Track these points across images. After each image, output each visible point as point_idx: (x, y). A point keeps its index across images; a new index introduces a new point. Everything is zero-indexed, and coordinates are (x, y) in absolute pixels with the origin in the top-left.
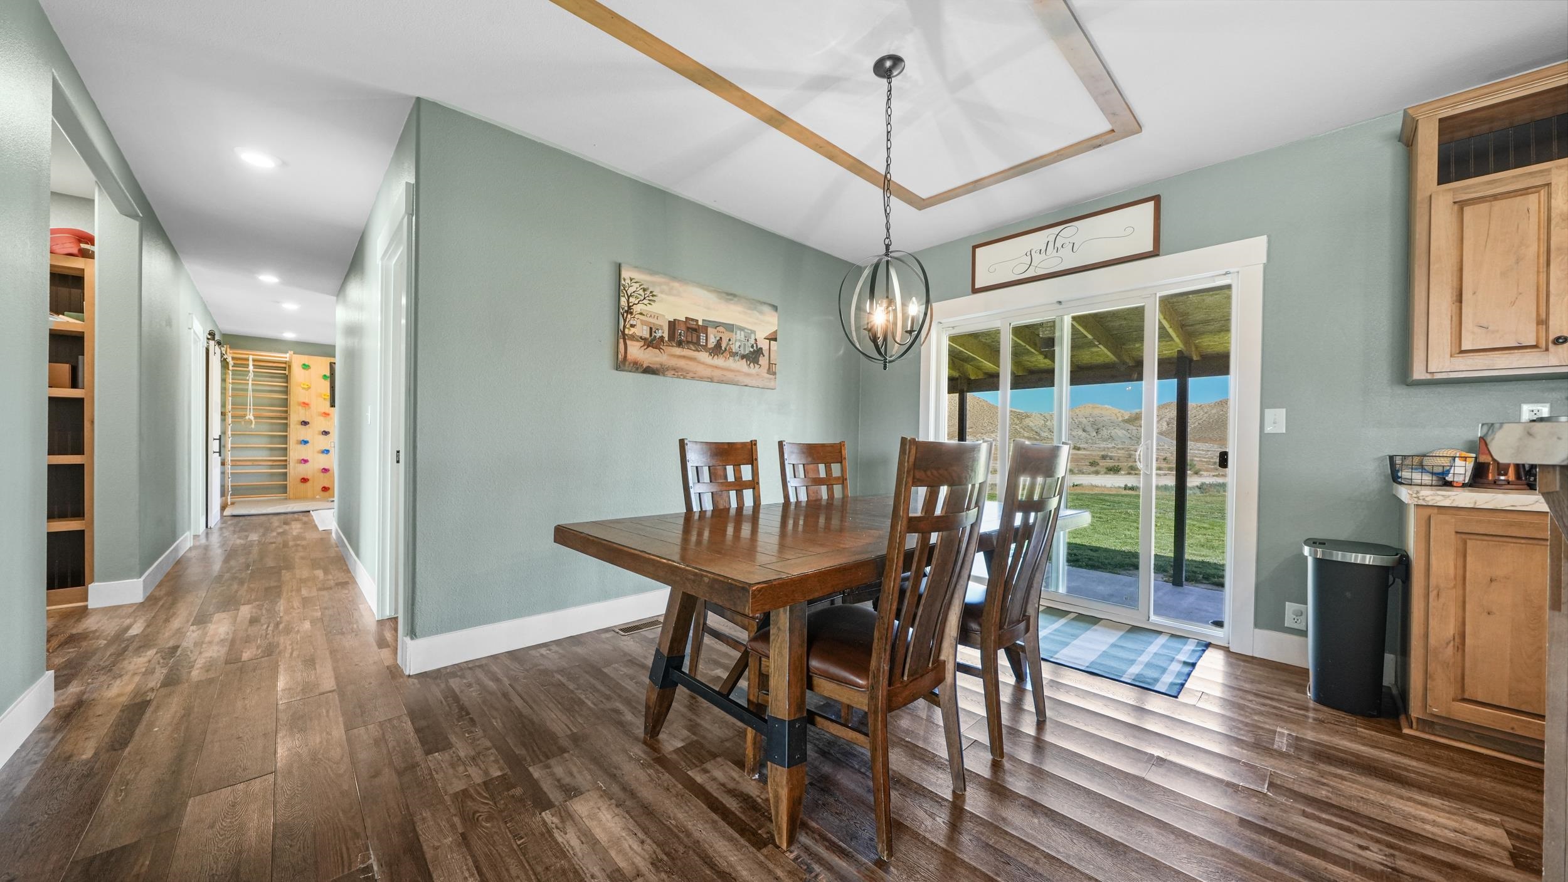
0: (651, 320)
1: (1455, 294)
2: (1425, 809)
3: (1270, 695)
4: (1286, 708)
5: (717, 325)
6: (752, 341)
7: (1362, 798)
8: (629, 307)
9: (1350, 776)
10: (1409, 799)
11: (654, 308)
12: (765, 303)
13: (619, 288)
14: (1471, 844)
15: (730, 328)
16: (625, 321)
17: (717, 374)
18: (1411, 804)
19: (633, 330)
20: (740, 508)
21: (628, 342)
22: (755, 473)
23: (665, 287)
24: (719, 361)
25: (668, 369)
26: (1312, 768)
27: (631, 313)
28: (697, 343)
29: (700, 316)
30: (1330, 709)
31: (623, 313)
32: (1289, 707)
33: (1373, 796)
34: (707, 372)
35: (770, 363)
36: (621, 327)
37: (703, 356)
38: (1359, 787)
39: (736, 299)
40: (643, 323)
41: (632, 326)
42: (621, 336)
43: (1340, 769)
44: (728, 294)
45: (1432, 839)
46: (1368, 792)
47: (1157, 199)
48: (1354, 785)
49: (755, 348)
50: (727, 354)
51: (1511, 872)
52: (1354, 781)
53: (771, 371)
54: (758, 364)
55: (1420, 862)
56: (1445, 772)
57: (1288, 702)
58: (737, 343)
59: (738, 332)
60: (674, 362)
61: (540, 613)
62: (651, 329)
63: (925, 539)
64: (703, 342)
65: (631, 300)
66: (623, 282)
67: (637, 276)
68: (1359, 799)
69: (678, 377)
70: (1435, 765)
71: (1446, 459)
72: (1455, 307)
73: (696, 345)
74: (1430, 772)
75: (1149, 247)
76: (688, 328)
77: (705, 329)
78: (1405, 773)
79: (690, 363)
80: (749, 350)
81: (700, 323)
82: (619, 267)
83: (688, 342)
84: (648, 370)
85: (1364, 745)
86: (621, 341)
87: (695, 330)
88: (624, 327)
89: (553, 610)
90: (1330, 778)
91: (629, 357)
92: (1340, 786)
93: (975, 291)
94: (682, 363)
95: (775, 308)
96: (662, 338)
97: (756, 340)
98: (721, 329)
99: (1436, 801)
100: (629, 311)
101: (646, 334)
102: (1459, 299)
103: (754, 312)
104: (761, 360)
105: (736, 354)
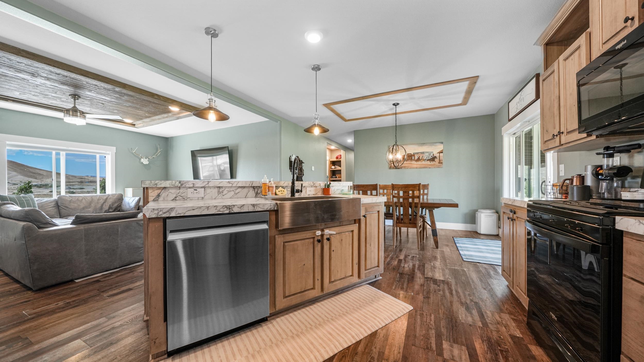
5: (418, 153)
6: (432, 155)
12: (437, 143)
15: (423, 153)
17: (419, 166)
24: (419, 163)
28: (412, 159)
29: (412, 152)
34: (416, 166)
35: (439, 160)
37: (414, 162)
39: (425, 145)
44: (422, 144)
49: (433, 157)
50: (422, 160)
53: (440, 162)
54: (434, 161)
58: (426, 156)
59: (426, 154)
69: (406, 169)
76: (409, 156)
77: (414, 155)
79: (409, 165)
80: (430, 157)
81: (412, 154)
83: (409, 160)
86: (391, 163)
87: (411, 156)
93: (510, 120)
94: (407, 165)
95: (442, 143)
97: (433, 154)
103: (433, 146)
104: (436, 160)
105: (426, 160)
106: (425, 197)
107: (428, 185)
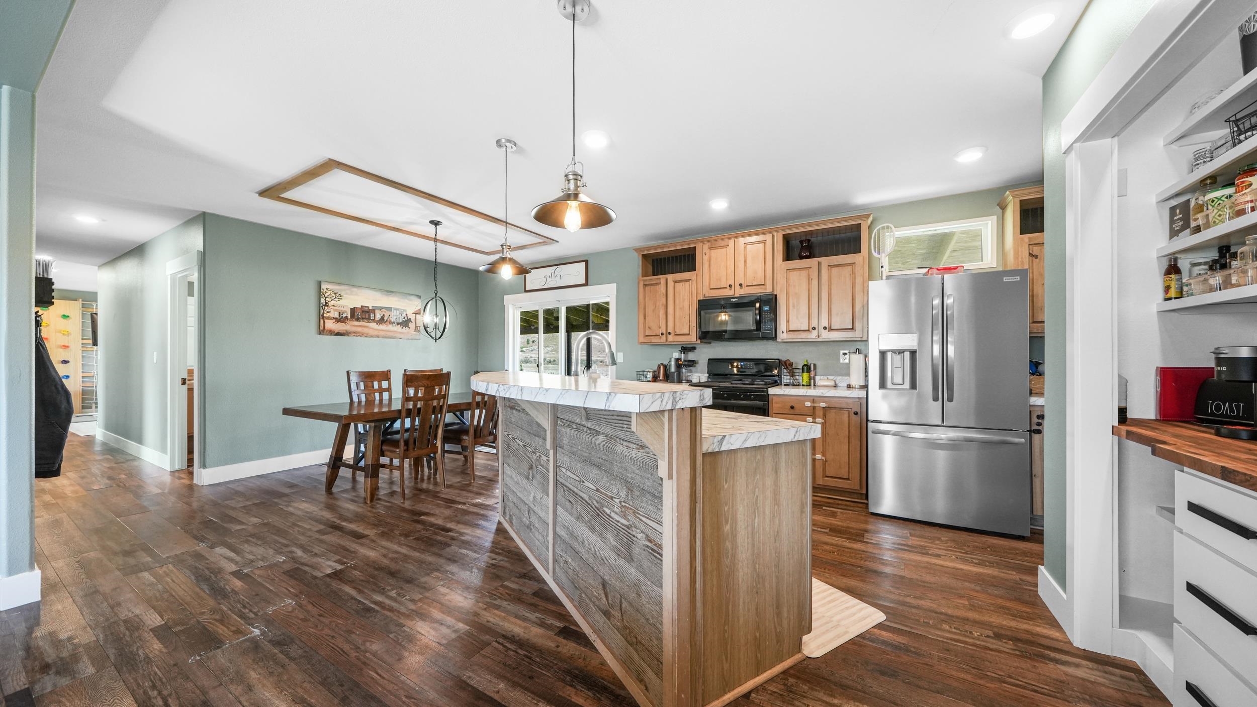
0: (338, 308)
5: (381, 308)
6: (404, 315)
8: (326, 303)
11: (341, 303)
12: (413, 295)
13: (320, 293)
15: (390, 309)
16: (324, 310)
17: (381, 333)
19: (328, 314)
20: (381, 400)
21: (326, 321)
22: (390, 384)
23: (348, 291)
24: (382, 327)
25: (350, 333)
27: (328, 306)
28: (369, 318)
29: (370, 305)
31: (322, 306)
34: (376, 333)
35: (416, 326)
36: (322, 313)
37: (373, 325)
39: (393, 294)
40: (335, 310)
41: (328, 312)
42: (321, 317)
44: (388, 292)
47: (587, 262)
49: (406, 319)
50: (388, 323)
53: (416, 330)
54: (408, 327)
58: (395, 316)
59: (395, 311)
60: (354, 329)
61: (276, 457)
62: (340, 313)
63: (415, 405)
64: (372, 317)
65: (327, 299)
66: (322, 291)
67: (330, 286)
69: (357, 336)
72: (644, 321)
73: (369, 320)
75: (583, 282)
76: (363, 311)
77: (373, 311)
79: (364, 329)
80: (402, 319)
81: (370, 308)
82: (320, 283)
83: (363, 318)
84: (338, 334)
86: (322, 320)
87: (367, 312)
88: (323, 313)
89: (283, 455)
91: (326, 328)
93: (526, 291)
94: (359, 329)
95: (420, 297)
96: (346, 317)
97: (407, 314)
98: (384, 310)
100: (326, 304)
101: (337, 315)
102: (645, 318)
103: (406, 300)
104: (410, 325)
105: (394, 322)
106: (386, 395)
107: (389, 371)
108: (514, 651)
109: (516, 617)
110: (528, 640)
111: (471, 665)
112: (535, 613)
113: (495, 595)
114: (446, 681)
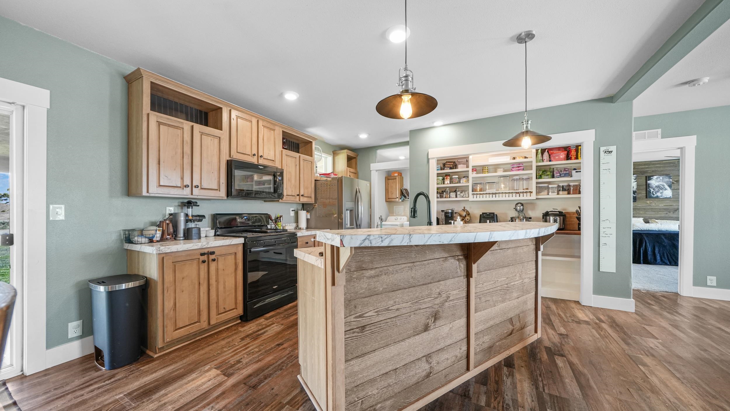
1: (157, 161)
2: (195, 381)
3: (88, 384)
4: (103, 384)
7: (180, 396)
9: (167, 391)
10: (189, 382)
14: (216, 381)
18: (191, 383)
26: (152, 402)
30: (121, 369)
32: (104, 382)
33: (182, 392)
38: (174, 393)
43: (160, 391)
45: (210, 389)
46: (178, 392)
48: (172, 393)
51: (230, 380)
52: (170, 392)
55: (218, 401)
56: (181, 363)
57: (101, 380)
68: (180, 397)
70: (176, 362)
71: (153, 231)
72: (158, 165)
74: (179, 366)
78: (175, 373)
85: (152, 373)
90: (163, 399)
92: (169, 399)
99: (194, 375)
108: (543, 382)
109: (516, 388)
110: (529, 378)
111: (572, 397)
112: (504, 380)
113: (503, 406)
114: (592, 404)
